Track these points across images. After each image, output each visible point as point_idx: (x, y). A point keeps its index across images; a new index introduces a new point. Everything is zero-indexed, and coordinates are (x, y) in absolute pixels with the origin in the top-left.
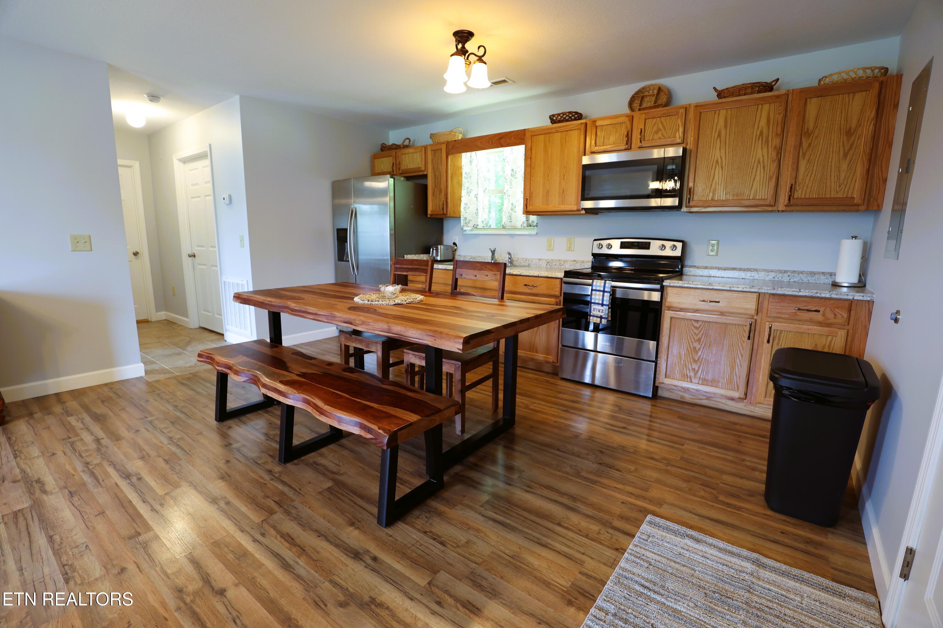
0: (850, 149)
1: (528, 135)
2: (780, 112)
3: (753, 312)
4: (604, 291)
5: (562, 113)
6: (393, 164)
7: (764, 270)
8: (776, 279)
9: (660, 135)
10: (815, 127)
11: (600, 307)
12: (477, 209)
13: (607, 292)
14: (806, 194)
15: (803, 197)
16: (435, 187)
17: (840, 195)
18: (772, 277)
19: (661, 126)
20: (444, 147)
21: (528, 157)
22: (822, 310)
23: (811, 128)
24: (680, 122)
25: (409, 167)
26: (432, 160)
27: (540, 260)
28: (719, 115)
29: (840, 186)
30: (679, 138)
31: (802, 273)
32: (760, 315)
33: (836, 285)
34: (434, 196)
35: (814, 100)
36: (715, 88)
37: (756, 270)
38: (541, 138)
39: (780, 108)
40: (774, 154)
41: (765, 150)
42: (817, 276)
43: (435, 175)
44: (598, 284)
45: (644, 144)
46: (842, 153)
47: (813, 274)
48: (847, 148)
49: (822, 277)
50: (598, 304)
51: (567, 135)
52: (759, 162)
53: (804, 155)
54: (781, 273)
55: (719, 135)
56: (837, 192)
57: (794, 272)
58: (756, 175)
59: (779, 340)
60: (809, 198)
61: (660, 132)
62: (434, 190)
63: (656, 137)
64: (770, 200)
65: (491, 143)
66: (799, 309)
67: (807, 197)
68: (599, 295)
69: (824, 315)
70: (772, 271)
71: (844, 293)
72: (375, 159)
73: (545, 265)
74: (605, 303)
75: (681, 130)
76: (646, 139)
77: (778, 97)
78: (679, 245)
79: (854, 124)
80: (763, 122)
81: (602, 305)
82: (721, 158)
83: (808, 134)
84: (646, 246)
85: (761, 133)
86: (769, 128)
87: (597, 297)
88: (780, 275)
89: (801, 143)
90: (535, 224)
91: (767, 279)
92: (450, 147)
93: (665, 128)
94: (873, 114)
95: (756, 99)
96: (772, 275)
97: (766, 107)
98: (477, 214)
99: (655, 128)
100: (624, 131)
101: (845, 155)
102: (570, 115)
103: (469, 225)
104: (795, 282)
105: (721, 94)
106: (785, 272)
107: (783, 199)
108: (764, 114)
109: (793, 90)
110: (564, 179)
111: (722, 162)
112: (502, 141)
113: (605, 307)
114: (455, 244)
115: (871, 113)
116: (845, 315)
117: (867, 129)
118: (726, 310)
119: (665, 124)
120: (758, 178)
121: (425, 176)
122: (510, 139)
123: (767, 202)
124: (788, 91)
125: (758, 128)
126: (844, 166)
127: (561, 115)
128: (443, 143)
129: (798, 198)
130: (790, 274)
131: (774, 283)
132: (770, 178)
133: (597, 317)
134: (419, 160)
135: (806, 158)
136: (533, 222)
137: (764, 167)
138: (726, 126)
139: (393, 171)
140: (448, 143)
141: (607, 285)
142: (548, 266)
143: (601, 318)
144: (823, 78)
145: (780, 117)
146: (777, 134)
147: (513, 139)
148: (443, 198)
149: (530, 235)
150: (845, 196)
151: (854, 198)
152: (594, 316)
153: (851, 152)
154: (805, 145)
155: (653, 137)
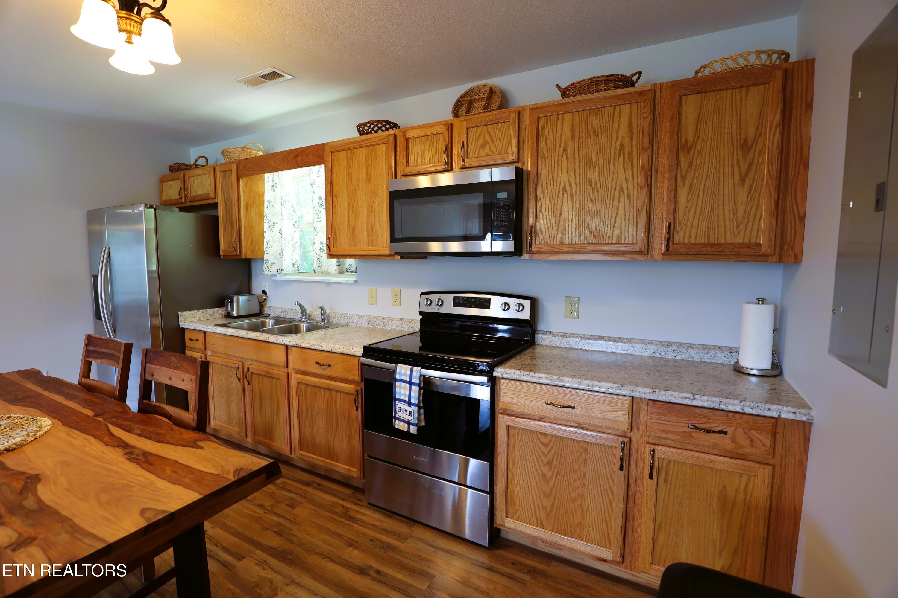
0: (748, 170)
1: (327, 150)
2: (645, 115)
3: (625, 427)
4: (411, 383)
5: (369, 122)
6: (181, 189)
7: (641, 341)
8: (657, 355)
9: (487, 150)
10: (697, 137)
11: (405, 407)
12: (282, 249)
13: (414, 384)
14: (690, 237)
15: (686, 241)
16: (227, 219)
17: (739, 240)
18: (651, 352)
19: (488, 138)
20: (234, 167)
21: (330, 182)
22: (730, 430)
23: (690, 138)
24: (512, 132)
25: (198, 194)
26: (222, 184)
27: (360, 316)
28: (563, 122)
29: (738, 227)
30: (513, 154)
31: (691, 346)
32: (635, 430)
33: (740, 372)
34: (225, 231)
35: (692, 98)
36: (557, 86)
37: (629, 341)
38: (343, 155)
39: (646, 110)
40: (641, 177)
41: (629, 171)
42: (712, 352)
43: (226, 204)
44: (403, 371)
45: (468, 163)
46: (737, 177)
47: (706, 348)
48: (744, 169)
49: (719, 354)
50: (404, 401)
51: (372, 151)
52: (622, 188)
53: (684, 178)
54: (663, 346)
55: (565, 150)
56: (735, 235)
57: (681, 345)
58: (618, 209)
59: (667, 473)
60: (696, 244)
61: (488, 146)
63: (483, 153)
64: (640, 245)
65: (286, 162)
66: (696, 428)
67: (693, 241)
68: (405, 388)
69: (734, 441)
70: (652, 343)
72: (162, 182)
73: (367, 323)
74: (413, 401)
75: (514, 142)
76: (470, 156)
77: (641, 93)
78: (527, 304)
79: (751, 132)
80: (624, 132)
81: (410, 404)
82: (570, 182)
83: (688, 148)
84: (486, 304)
85: (622, 146)
86: (632, 139)
87: (403, 391)
88: (662, 349)
89: (678, 162)
90: (353, 269)
91: (646, 354)
92: (241, 167)
93: (493, 141)
94: (778, 118)
95: (611, 97)
96: (652, 348)
97: (626, 109)
98: (281, 254)
99: (481, 141)
100: (442, 146)
101: (743, 179)
102: (380, 125)
103: (271, 269)
104: (683, 360)
105: (564, 93)
106: (669, 344)
107: (659, 244)
108: (625, 118)
109: (661, 84)
110: (372, 211)
111: (571, 189)
112: (299, 159)
113: (413, 407)
114: (264, 292)
115: (775, 117)
116: (768, 443)
117: (771, 141)
118: (585, 420)
119: (493, 134)
120: (621, 212)
121: (215, 206)
122: (307, 156)
123: (637, 249)
124: (655, 85)
125: (617, 138)
126: (742, 196)
127: (368, 125)
128: (233, 162)
129: (679, 243)
130: (675, 348)
132: (639, 213)
133: (404, 421)
134: (208, 184)
135: (687, 183)
136: (350, 266)
137: (629, 196)
138: (573, 137)
139: (181, 198)
140: (238, 163)
141: (414, 374)
142: (370, 326)
143: (409, 423)
144: (701, 68)
145: (647, 122)
146: (643, 148)
147: (310, 156)
148: (235, 235)
149: (347, 283)
150: (746, 241)
151: (759, 244)
152: (400, 420)
153: (751, 175)
154: (684, 165)
155: (479, 153)
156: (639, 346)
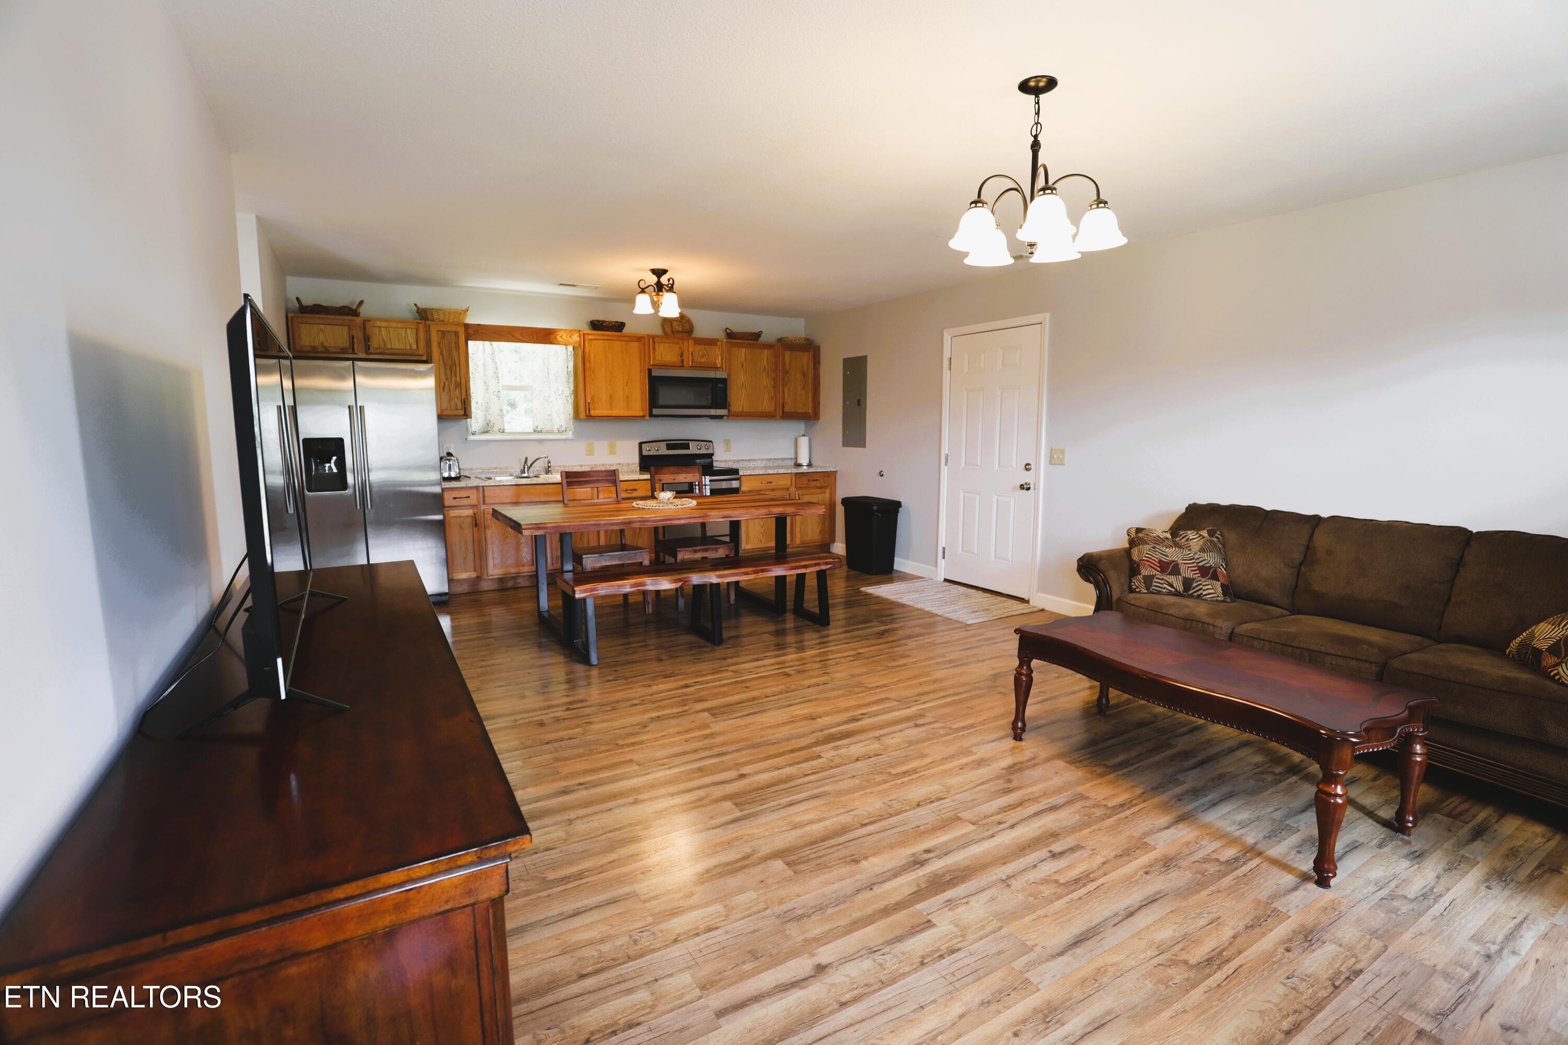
0: (805, 384)
1: (585, 337)
6: (353, 338)
7: (760, 460)
9: (705, 359)
10: (789, 369)
12: (501, 410)
14: (788, 409)
16: (447, 379)
17: (803, 412)
19: (705, 352)
20: (462, 331)
21: (578, 359)
24: (718, 352)
25: (390, 347)
26: (439, 344)
28: (741, 351)
29: (802, 405)
30: (719, 364)
31: (778, 459)
33: (800, 465)
34: (444, 390)
35: (788, 352)
38: (600, 343)
39: (774, 354)
40: (772, 383)
41: (768, 379)
42: (786, 461)
43: (445, 363)
45: (694, 364)
46: (802, 386)
47: (783, 459)
48: (803, 383)
49: (788, 461)
51: (627, 345)
52: (765, 387)
53: (786, 385)
54: (768, 460)
55: (742, 366)
56: (802, 410)
60: (790, 413)
61: (705, 357)
62: (445, 383)
63: (702, 360)
65: (535, 337)
70: (763, 460)
71: (805, 469)
75: (720, 358)
76: (695, 361)
78: (710, 445)
79: (805, 371)
80: (765, 361)
82: (745, 382)
83: (786, 372)
84: (687, 447)
85: (765, 368)
86: (768, 365)
89: (784, 377)
92: (470, 331)
93: (708, 355)
94: (813, 365)
96: (764, 462)
97: (766, 351)
99: (701, 354)
100: (678, 351)
101: (804, 387)
104: (776, 466)
105: (732, 335)
106: (770, 460)
107: (779, 413)
108: (765, 356)
110: (627, 386)
111: (745, 385)
112: (551, 337)
115: (811, 365)
117: (811, 374)
118: (775, 487)
119: (708, 351)
120: (765, 397)
122: (561, 337)
123: (773, 412)
125: (763, 364)
126: (804, 393)
127: (601, 323)
128: (458, 324)
129: (785, 411)
130: (772, 461)
131: (766, 468)
132: (772, 394)
134: (411, 339)
135: (788, 387)
137: (768, 390)
138: (746, 360)
139: (353, 348)
140: (467, 326)
146: (773, 370)
150: (805, 410)
151: (808, 412)
153: (806, 386)
154: (786, 379)
155: (700, 360)
156: (759, 462)
